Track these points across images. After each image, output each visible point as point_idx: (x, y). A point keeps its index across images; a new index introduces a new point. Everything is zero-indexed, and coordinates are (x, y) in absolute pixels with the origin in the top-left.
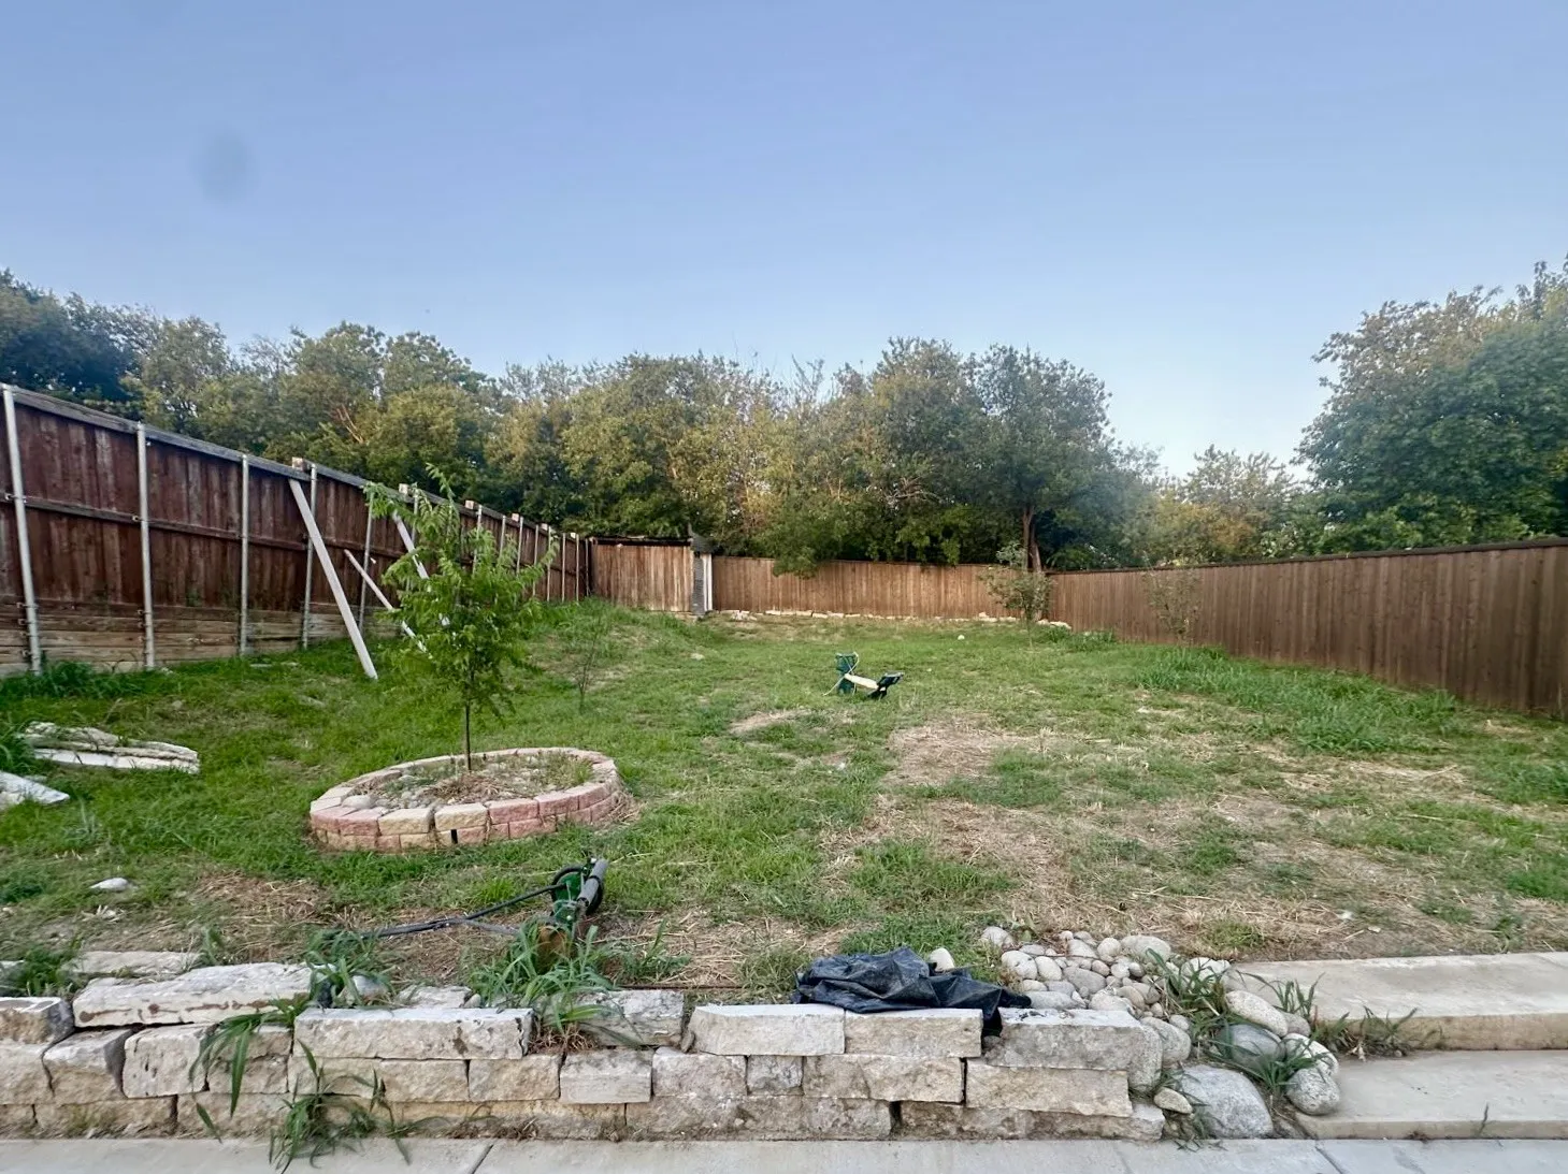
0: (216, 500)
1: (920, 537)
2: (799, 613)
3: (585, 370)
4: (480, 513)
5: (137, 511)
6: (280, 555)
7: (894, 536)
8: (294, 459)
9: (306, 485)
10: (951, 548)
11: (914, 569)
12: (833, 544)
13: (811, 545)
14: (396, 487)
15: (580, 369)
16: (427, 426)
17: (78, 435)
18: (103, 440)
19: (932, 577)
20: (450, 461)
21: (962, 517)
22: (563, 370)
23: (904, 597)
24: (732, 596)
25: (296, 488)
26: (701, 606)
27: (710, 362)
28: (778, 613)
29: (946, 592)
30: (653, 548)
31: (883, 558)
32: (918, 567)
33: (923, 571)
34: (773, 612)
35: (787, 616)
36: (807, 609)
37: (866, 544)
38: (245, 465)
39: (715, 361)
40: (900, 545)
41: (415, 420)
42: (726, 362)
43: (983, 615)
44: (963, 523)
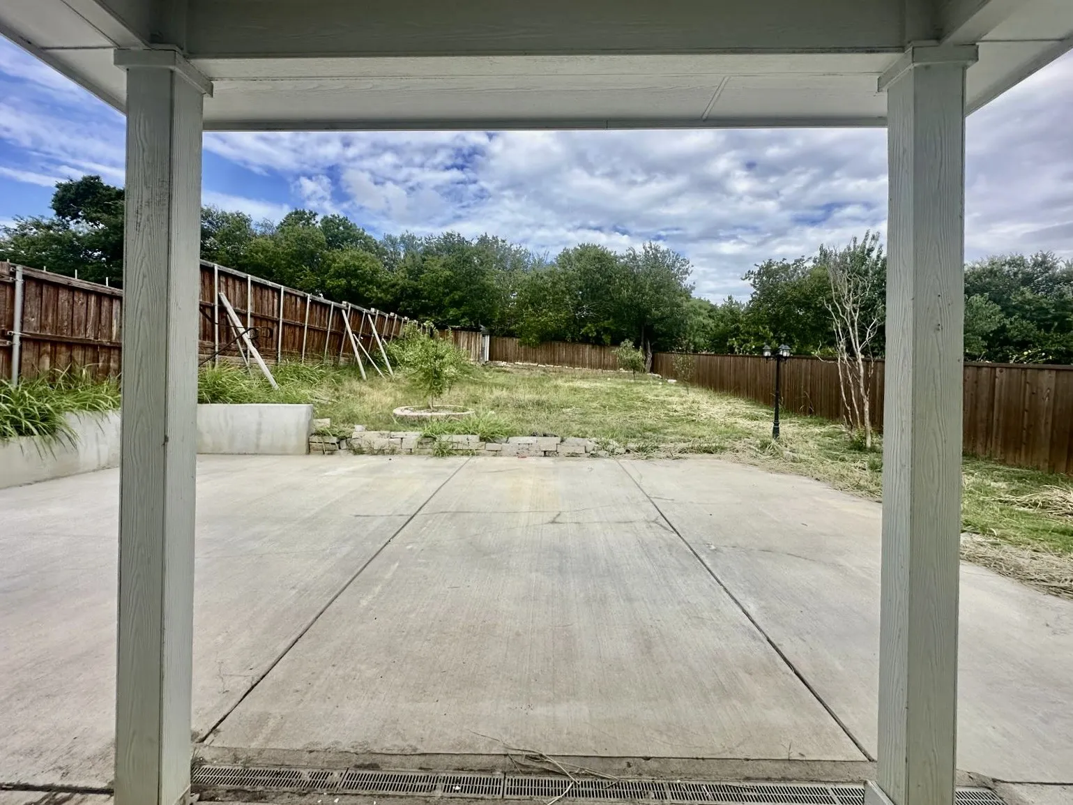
0: (322, 317)
1: (592, 332)
2: (531, 364)
3: (426, 239)
4: (396, 318)
5: (305, 322)
6: (336, 336)
7: (580, 331)
8: (343, 302)
9: (346, 312)
10: (607, 339)
11: (588, 348)
12: (548, 334)
13: (537, 333)
14: (370, 309)
15: (423, 239)
16: (356, 270)
17: (293, 298)
18: (299, 300)
19: (598, 351)
20: (365, 286)
21: (612, 324)
22: (414, 238)
23: (583, 358)
24: (498, 354)
25: (344, 312)
26: (484, 358)
27: (491, 238)
28: (521, 364)
29: (604, 358)
30: (463, 332)
31: (573, 340)
32: (591, 346)
33: (593, 348)
34: (519, 363)
35: (526, 366)
36: (535, 362)
37: (566, 335)
38: (332, 306)
39: (493, 238)
40: (582, 335)
41: (350, 266)
42: (499, 239)
43: (621, 369)
44: (612, 327)
